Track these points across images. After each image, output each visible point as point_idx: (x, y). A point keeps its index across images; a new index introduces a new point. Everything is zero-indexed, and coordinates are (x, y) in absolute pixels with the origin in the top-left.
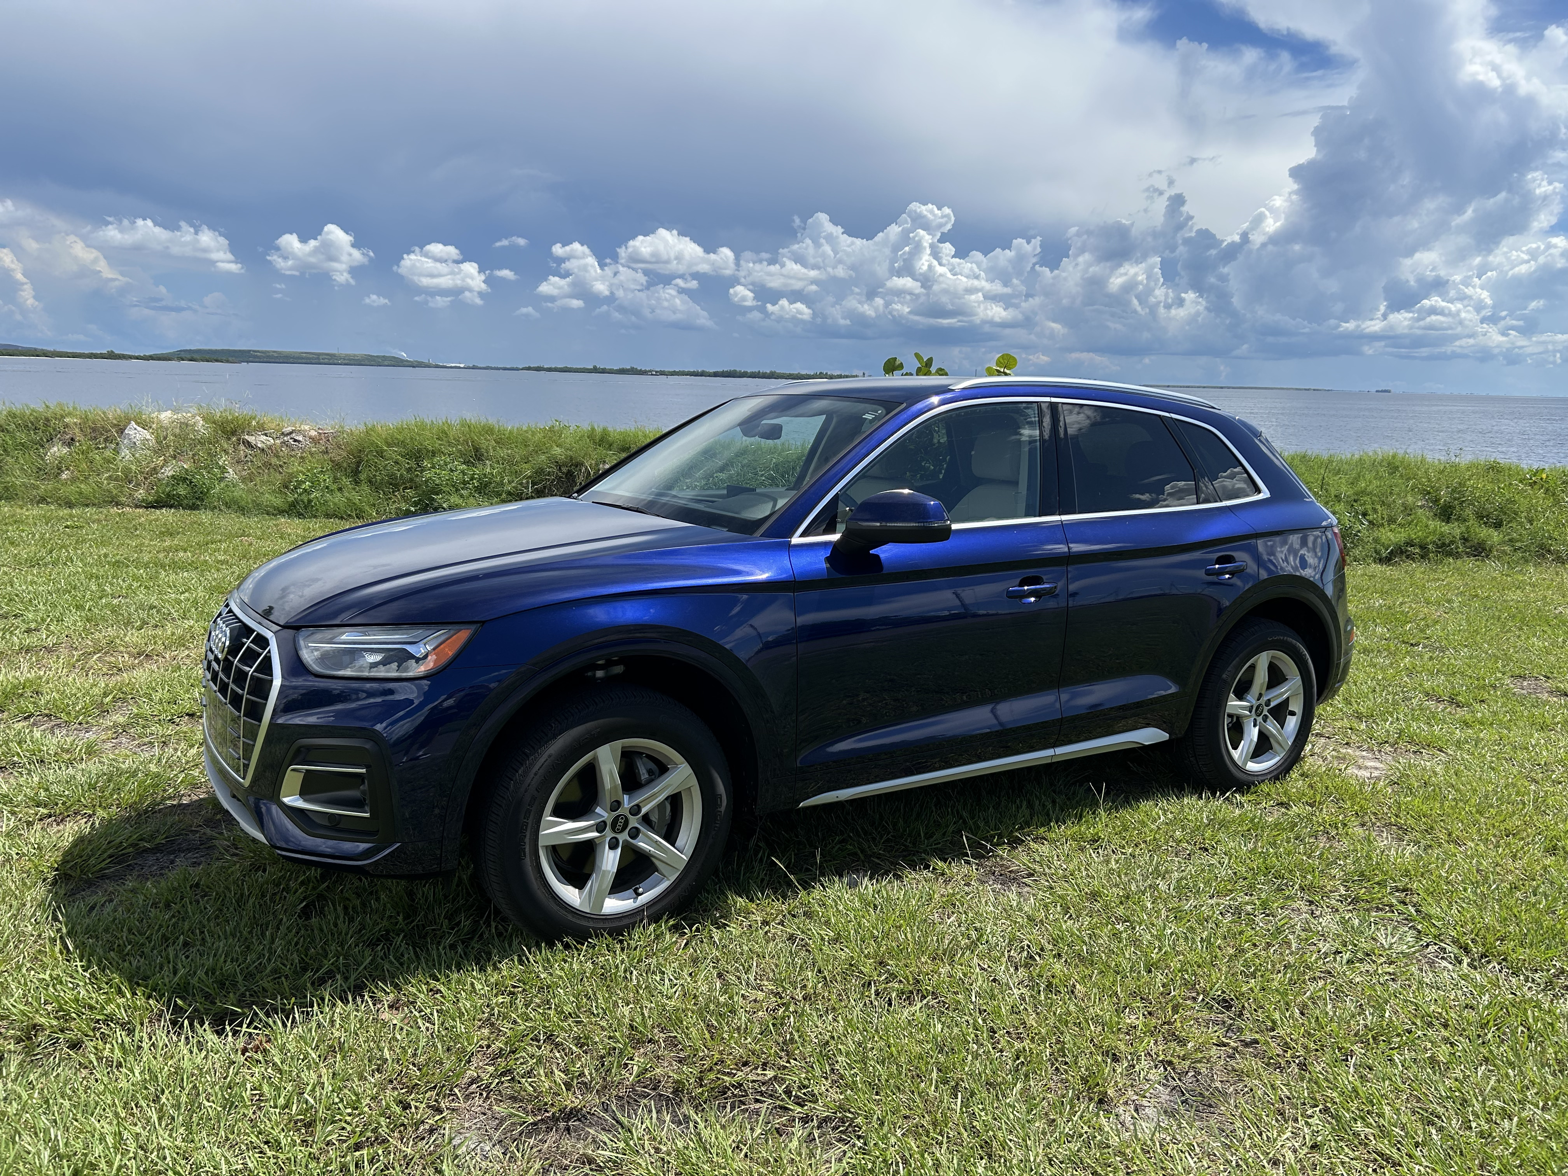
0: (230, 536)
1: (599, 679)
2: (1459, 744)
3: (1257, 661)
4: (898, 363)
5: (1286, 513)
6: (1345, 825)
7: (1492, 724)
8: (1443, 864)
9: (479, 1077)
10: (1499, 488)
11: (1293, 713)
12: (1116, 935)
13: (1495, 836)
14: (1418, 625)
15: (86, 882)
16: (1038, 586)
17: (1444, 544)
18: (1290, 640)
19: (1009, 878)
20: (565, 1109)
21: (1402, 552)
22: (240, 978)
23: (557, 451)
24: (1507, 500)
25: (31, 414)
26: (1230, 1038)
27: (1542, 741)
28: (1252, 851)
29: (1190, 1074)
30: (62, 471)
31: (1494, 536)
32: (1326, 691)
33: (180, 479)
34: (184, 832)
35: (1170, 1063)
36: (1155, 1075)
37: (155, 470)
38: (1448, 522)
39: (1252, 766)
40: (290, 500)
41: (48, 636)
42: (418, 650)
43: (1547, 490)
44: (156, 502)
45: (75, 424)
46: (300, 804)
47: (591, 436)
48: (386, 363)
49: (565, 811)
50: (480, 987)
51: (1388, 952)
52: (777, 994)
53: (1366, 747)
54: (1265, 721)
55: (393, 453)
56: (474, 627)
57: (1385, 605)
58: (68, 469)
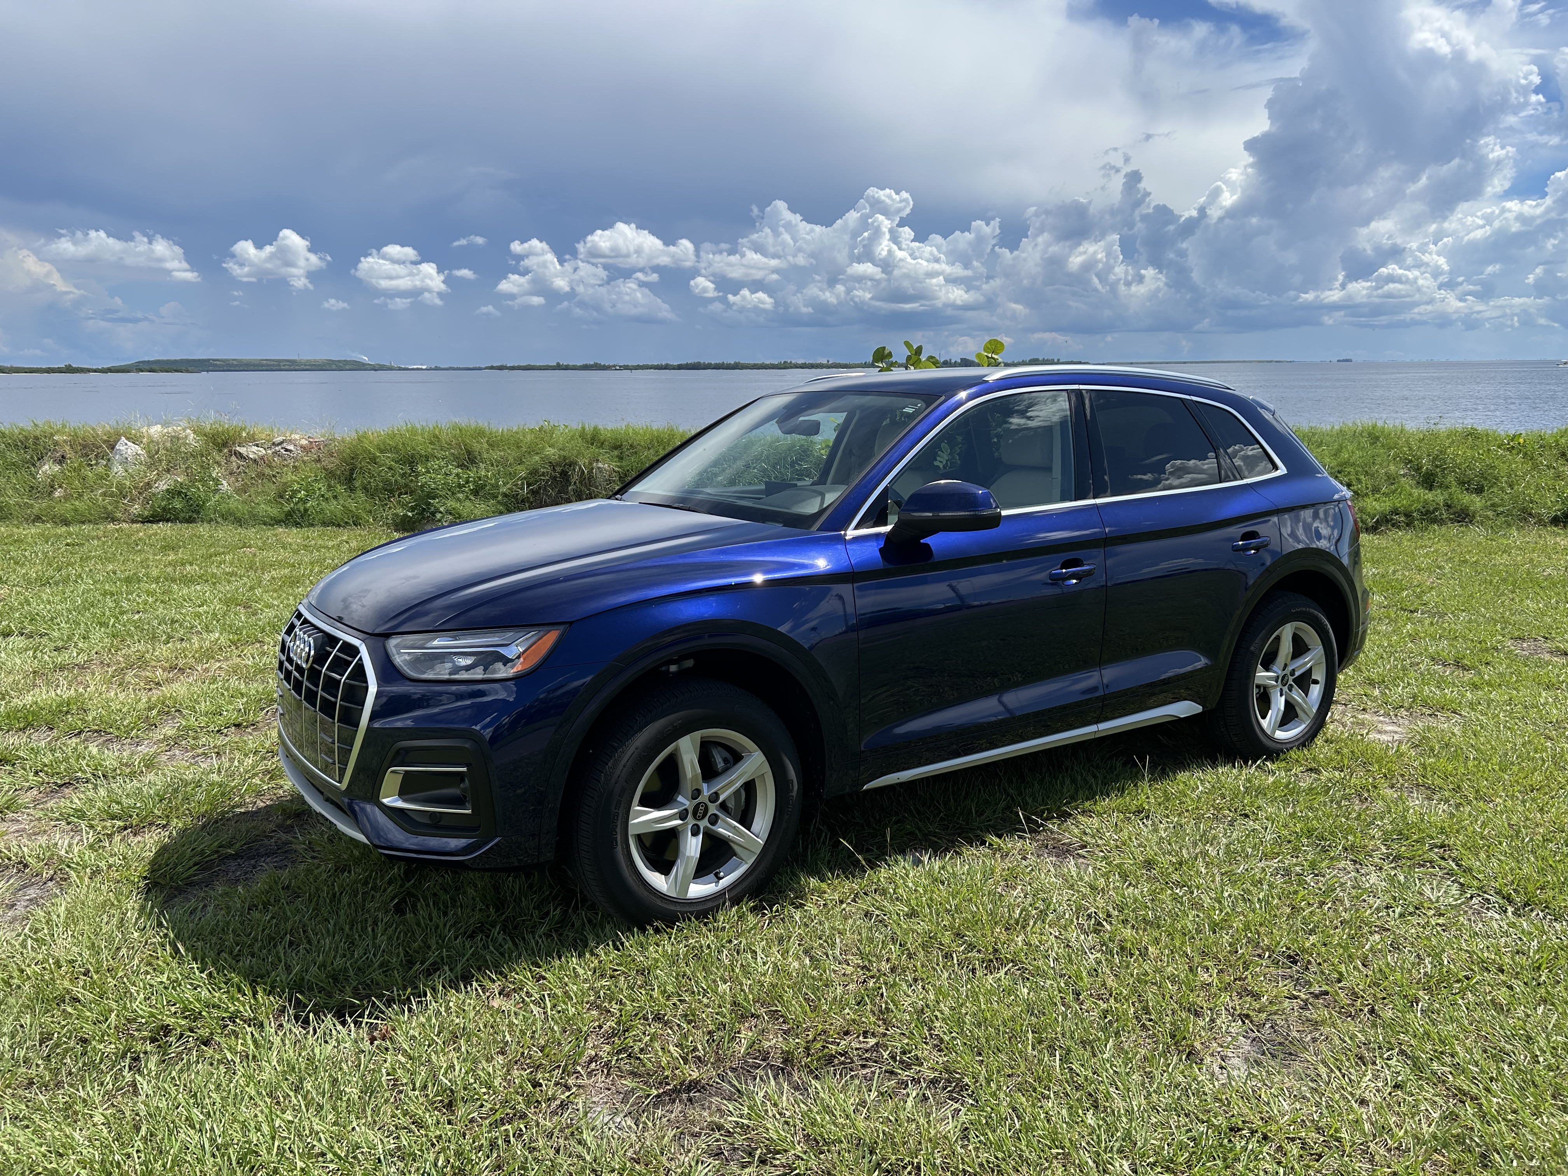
0: (233, 548)
1: (673, 673)
2: (1472, 706)
3: (1281, 633)
4: (886, 352)
5: (1302, 489)
6: (1376, 787)
7: (1500, 685)
8: (1476, 821)
9: (596, 1055)
10: (1479, 454)
11: (1316, 682)
12: (1176, 899)
13: (1520, 792)
14: (1414, 592)
15: (176, 889)
16: (1079, 568)
17: (1428, 512)
18: (1312, 610)
19: (1063, 851)
20: (684, 1081)
21: (1387, 521)
22: (351, 973)
23: (550, 451)
24: (1487, 465)
25: (20, 434)
26: (1300, 991)
27: (1550, 700)
28: (1293, 815)
29: (1267, 1026)
30: (55, 489)
31: (1476, 502)
32: (1346, 660)
33: (174, 493)
34: (258, 838)
35: (1247, 1016)
36: (1236, 1027)
37: (149, 485)
38: (1431, 490)
39: (1280, 735)
40: (286, 509)
41: (78, 654)
42: (510, 652)
43: (1525, 454)
44: (152, 516)
45: (65, 441)
46: (400, 804)
47: (583, 435)
48: (347, 367)
49: (652, 801)
50: (583, 972)
51: (1436, 905)
52: (863, 968)
53: (1382, 712)
54: (1290, 690)
55: (387, 459)
56: (562, 628)
57: (1378, 573)
58: (60, 487)
